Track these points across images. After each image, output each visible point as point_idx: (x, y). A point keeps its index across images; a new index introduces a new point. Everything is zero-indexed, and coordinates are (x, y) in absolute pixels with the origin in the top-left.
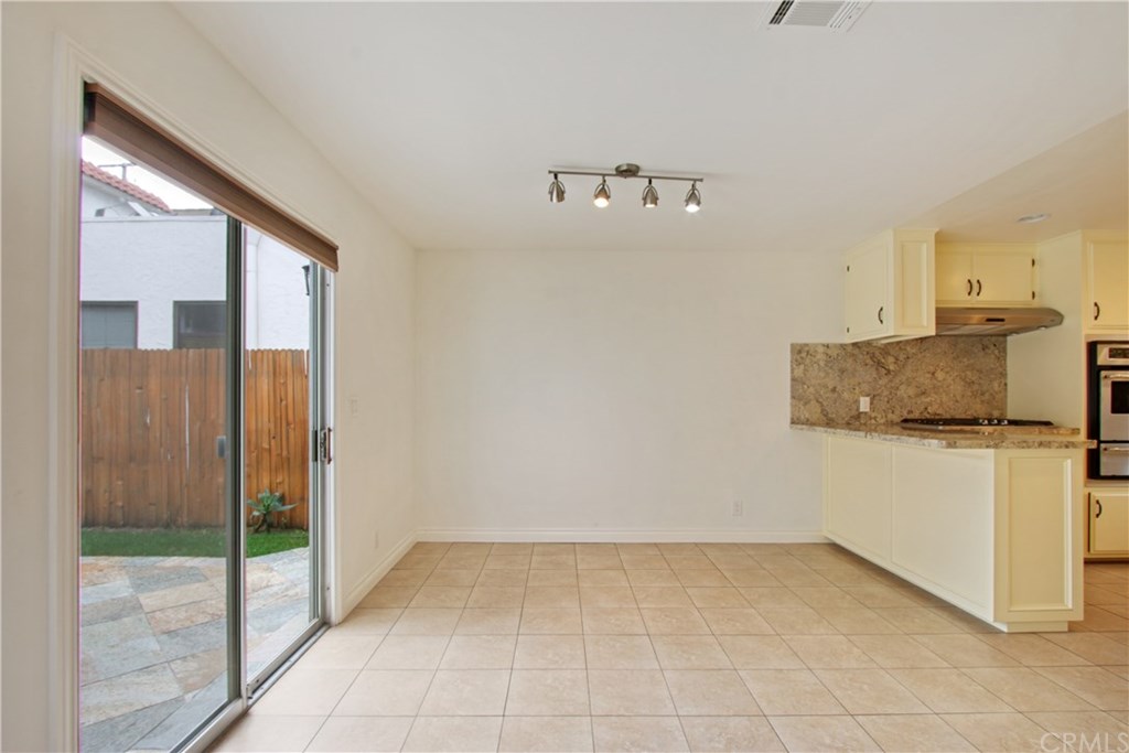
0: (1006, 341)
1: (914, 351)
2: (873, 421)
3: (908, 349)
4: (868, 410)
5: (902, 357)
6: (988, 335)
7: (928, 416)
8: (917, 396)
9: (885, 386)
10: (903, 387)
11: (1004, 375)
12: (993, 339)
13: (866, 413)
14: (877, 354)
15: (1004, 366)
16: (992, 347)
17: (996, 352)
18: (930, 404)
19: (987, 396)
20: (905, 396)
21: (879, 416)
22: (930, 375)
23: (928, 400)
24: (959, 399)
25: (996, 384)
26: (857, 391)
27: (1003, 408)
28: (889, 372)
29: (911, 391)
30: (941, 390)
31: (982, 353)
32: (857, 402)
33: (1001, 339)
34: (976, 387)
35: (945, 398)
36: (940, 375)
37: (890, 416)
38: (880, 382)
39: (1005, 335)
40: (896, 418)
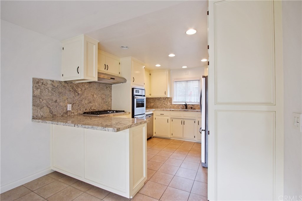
0: (112, 86)
1: (87, 87)
2: (73, 114)
3: (86, 86)
4: (71, 110)
5: (83, 89)
6: (108, 84)
7: (92, 111)
8: (88, 103)
9: (77, 100)
10: (84, 100)
11: (111, 96)
12: (109, 85)
13: (70, 111)
14: (74, 87)
15: (111, 94)
16: (108, 87)
17: (109, 89)
18: (92, 106)
19: (107, 103)
20: (84, 103)
21: (75, 112)
22: (92, 96)
23: (92, 105)
24: (100, 104)
25: (109, 99)
26: (66, 102)
27: (111, 107)
28: (79, 94)
29: (86, 102)
30: (95, 101)
31: (106, 89)
32: (66, 106)
33: (110, 85)
34: (105, 100)
35: (96, 104)
36: (95, 96)
37: (79, 111)
38: (76, 98)
39: (111, 84)
40: (82, 113)
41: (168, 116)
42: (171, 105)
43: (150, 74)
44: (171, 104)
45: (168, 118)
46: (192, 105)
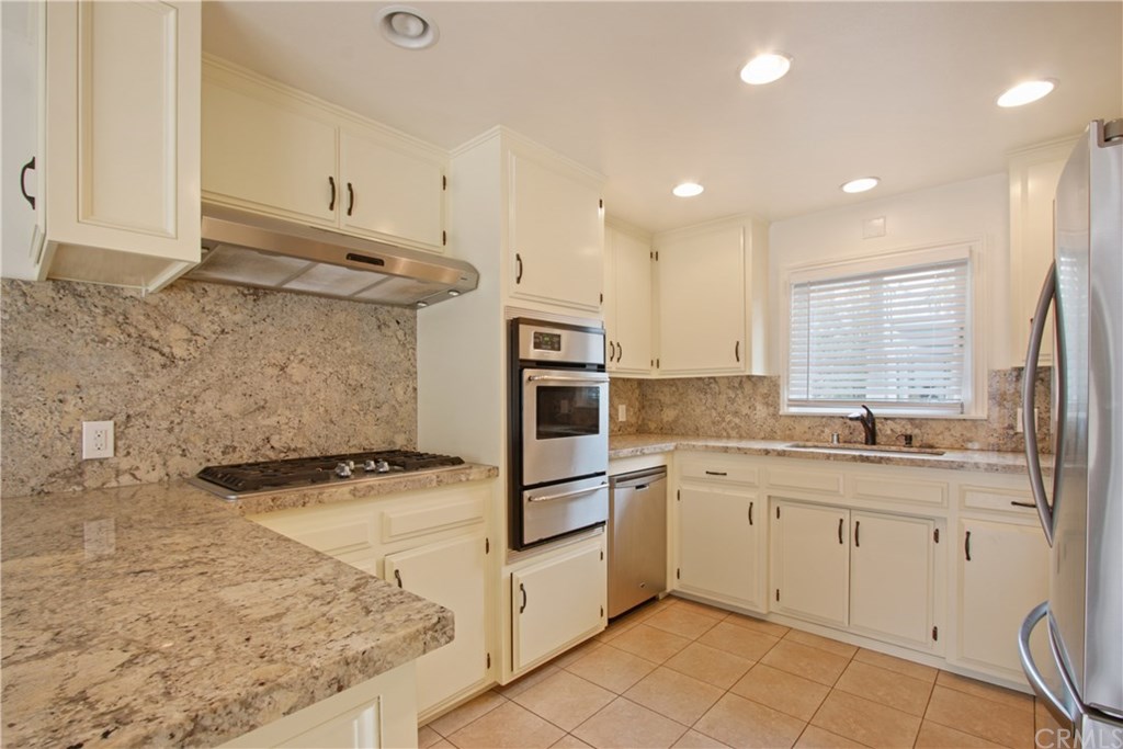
0: (415, 317)
1: (238, 318)
2: (126, 479)
3: (224, 311)
4: (109, 453)
5: (207, 328)
6: (393, 305)
7: (272, 455)
8: (245, 414)
9: (162, 393)
10: (210, 398)
11: (412, 374)
12: (397, 310)
13: (101, 461)
14: (137, 315)
15: (412, 359)
16: (393, 325)
17: (400, 334)
18: (277, 429)
19: (385, 411)
20: (216, 414)
21: (144, 466)
22: (276, 371)
23: (273, 421)
24: (334, 417)
25: (399, 390)
26: (69, 407)
27: (411, 432)
28: (172, 359)
29: (232, 405)
30: (300, 400)
31: (376, 335)
32: (73, 435)
33: (407, 312)
34: (366, 395)
35: (307, 417)
36: (297, 371)
37: (176, 462)
38: (149, 384)
39: (413, 306)
40: (193, 467)
41: (749, 486)
42: (771, 421)
43: (655, 256)
44: (775, 415)
45: (751, 496)
46: (911, 420)
